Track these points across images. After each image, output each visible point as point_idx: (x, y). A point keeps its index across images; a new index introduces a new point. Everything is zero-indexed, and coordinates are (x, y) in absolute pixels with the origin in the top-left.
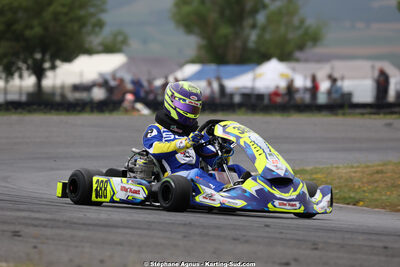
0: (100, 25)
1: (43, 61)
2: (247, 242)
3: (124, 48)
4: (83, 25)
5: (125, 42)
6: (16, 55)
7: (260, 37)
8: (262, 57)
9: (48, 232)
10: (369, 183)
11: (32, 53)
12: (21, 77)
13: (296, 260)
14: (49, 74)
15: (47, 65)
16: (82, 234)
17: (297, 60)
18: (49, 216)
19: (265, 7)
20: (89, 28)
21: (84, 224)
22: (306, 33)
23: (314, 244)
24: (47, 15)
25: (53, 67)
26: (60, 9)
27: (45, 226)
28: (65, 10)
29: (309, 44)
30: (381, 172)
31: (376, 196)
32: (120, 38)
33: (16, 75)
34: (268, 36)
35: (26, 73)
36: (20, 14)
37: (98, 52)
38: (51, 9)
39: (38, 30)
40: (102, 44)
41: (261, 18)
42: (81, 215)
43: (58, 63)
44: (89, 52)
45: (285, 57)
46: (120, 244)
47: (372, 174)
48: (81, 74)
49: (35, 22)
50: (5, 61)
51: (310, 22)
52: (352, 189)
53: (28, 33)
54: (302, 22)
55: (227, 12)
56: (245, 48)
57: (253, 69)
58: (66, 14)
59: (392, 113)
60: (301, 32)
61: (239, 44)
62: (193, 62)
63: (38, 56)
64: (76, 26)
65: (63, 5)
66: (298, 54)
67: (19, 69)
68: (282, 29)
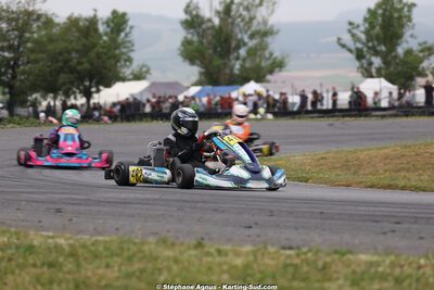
0: (130, 60)
1: (90, 87)
2: (223, 211)
3: (148, 76)
4: (119, 61)
5: (148, 72)
6: (72, 83)
7: (242, 66)
8: (245, 80)
9: (82, 208)
10: (316, 166)
11: (83, 81)
12: (75, 98)
13: (256, 224)
14: (95, 95)
15: (93, 89)
16: (105, 209)
17: (269, 82)
18: (84, 197)
19: (245, 44)
20: (123, 63)
21: (109, 202)
22: (274, 63)
23: (271, 212)
24: (92, 54)
25: (98, 91)
26: (101, 50)
27: (80, 204)
28: (105, 51)
29: (277, 70)
30: (325, 158)
31: (321, 175)
32: (144, 69)
33: (72, 97)
34: (248, 65)
35: (79, 96)
36: (74, 55)
37: (129, 80)
38: (95, 50)
39: (86, 65)
40: (132, 73)
41: (243, 52)
42: (107, 195)
43: (101, 88)
44: (123, 80)
45: (259, 80)
46: (133, 216)
47: (318, 160)
48: (118, 95)
49: (84, 60)
50: (64, 88)
51: (276, 54)
52: (303, 171)
53: (79, 68)
54: (271, 54)
55: (219, 49)
56: (232, 75)
57: (237, 89)
58: (106, 54)
59: (334, 116)
60: (270, 61)
61: (227, 71)
62: (196, 84)
63: (87, 83)
64: (113, 62)
65: (103, 48)
66: (269, 77)
67: (74, 93)
68: (258, 60)
